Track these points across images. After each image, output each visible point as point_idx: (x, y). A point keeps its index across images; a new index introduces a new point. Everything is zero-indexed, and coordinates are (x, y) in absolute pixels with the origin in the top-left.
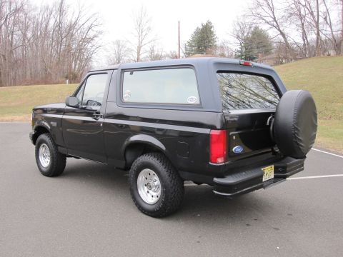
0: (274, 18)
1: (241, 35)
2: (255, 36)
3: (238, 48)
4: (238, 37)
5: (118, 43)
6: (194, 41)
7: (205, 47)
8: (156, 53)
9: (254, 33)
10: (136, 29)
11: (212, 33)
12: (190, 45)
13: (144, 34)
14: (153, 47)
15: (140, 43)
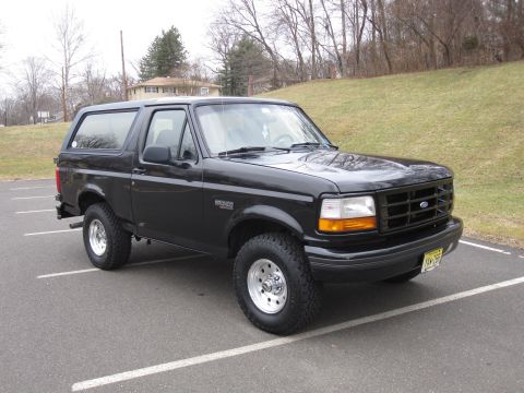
0: (257, 27)
1: (223, 47)
2: (244, 49)
3: (221, 66)
4: (220, 50)
5: (31, 62)
6: (153, 57)
7: (171, 67)
8: (95, 76)
9: (242, 44)
10: (60, 40)
11: (178, 44)
12: (148, 64)
13: (73, 46)
14: (89, 67)
15: (68, 61)
